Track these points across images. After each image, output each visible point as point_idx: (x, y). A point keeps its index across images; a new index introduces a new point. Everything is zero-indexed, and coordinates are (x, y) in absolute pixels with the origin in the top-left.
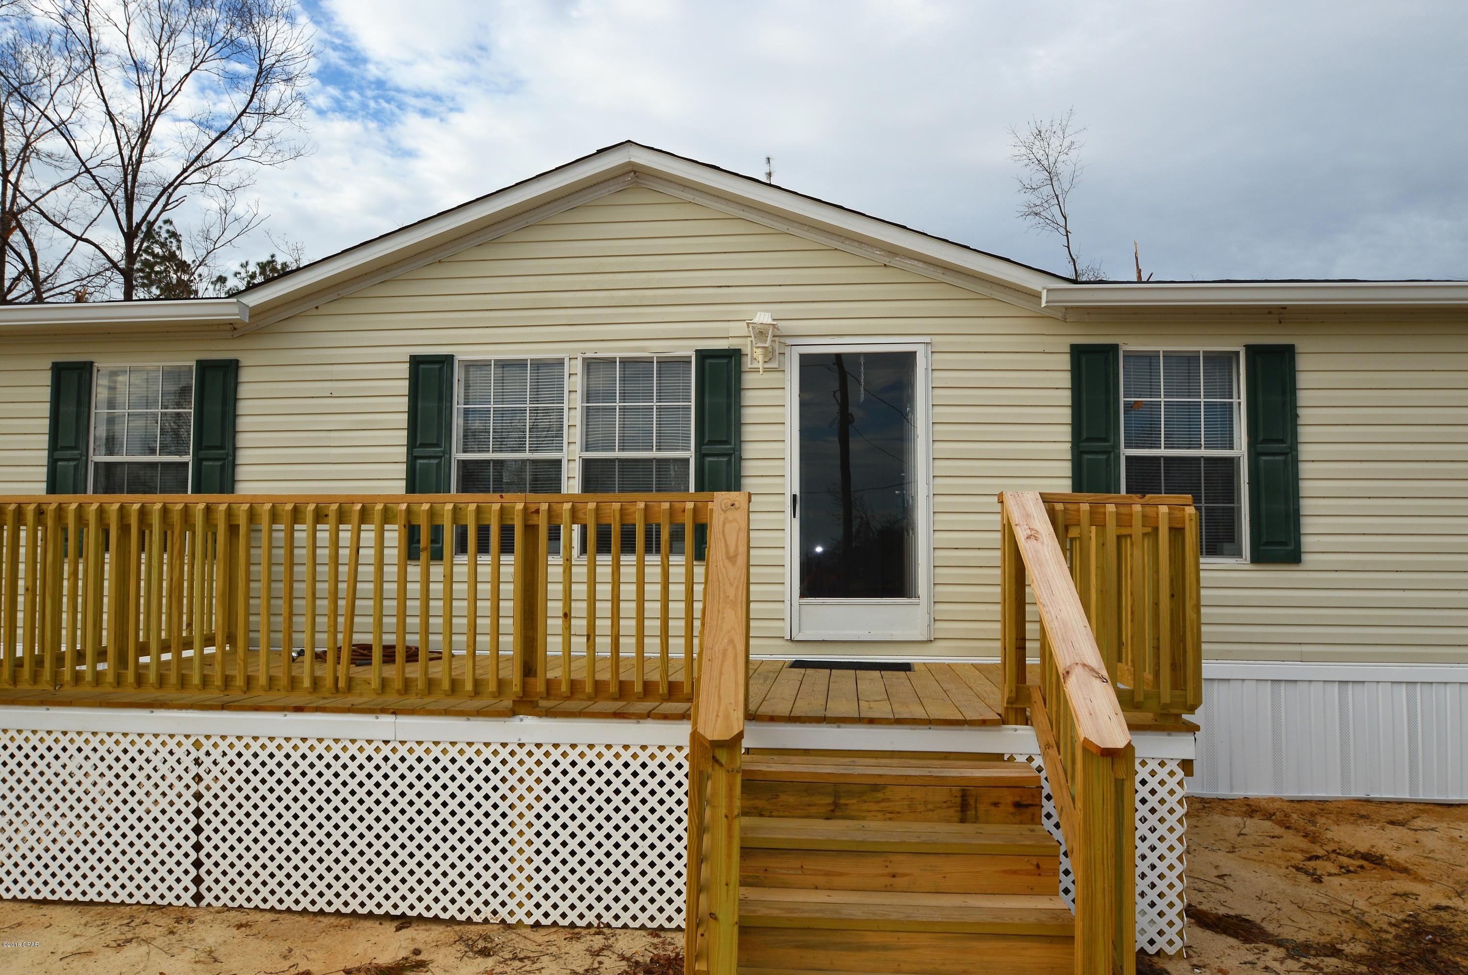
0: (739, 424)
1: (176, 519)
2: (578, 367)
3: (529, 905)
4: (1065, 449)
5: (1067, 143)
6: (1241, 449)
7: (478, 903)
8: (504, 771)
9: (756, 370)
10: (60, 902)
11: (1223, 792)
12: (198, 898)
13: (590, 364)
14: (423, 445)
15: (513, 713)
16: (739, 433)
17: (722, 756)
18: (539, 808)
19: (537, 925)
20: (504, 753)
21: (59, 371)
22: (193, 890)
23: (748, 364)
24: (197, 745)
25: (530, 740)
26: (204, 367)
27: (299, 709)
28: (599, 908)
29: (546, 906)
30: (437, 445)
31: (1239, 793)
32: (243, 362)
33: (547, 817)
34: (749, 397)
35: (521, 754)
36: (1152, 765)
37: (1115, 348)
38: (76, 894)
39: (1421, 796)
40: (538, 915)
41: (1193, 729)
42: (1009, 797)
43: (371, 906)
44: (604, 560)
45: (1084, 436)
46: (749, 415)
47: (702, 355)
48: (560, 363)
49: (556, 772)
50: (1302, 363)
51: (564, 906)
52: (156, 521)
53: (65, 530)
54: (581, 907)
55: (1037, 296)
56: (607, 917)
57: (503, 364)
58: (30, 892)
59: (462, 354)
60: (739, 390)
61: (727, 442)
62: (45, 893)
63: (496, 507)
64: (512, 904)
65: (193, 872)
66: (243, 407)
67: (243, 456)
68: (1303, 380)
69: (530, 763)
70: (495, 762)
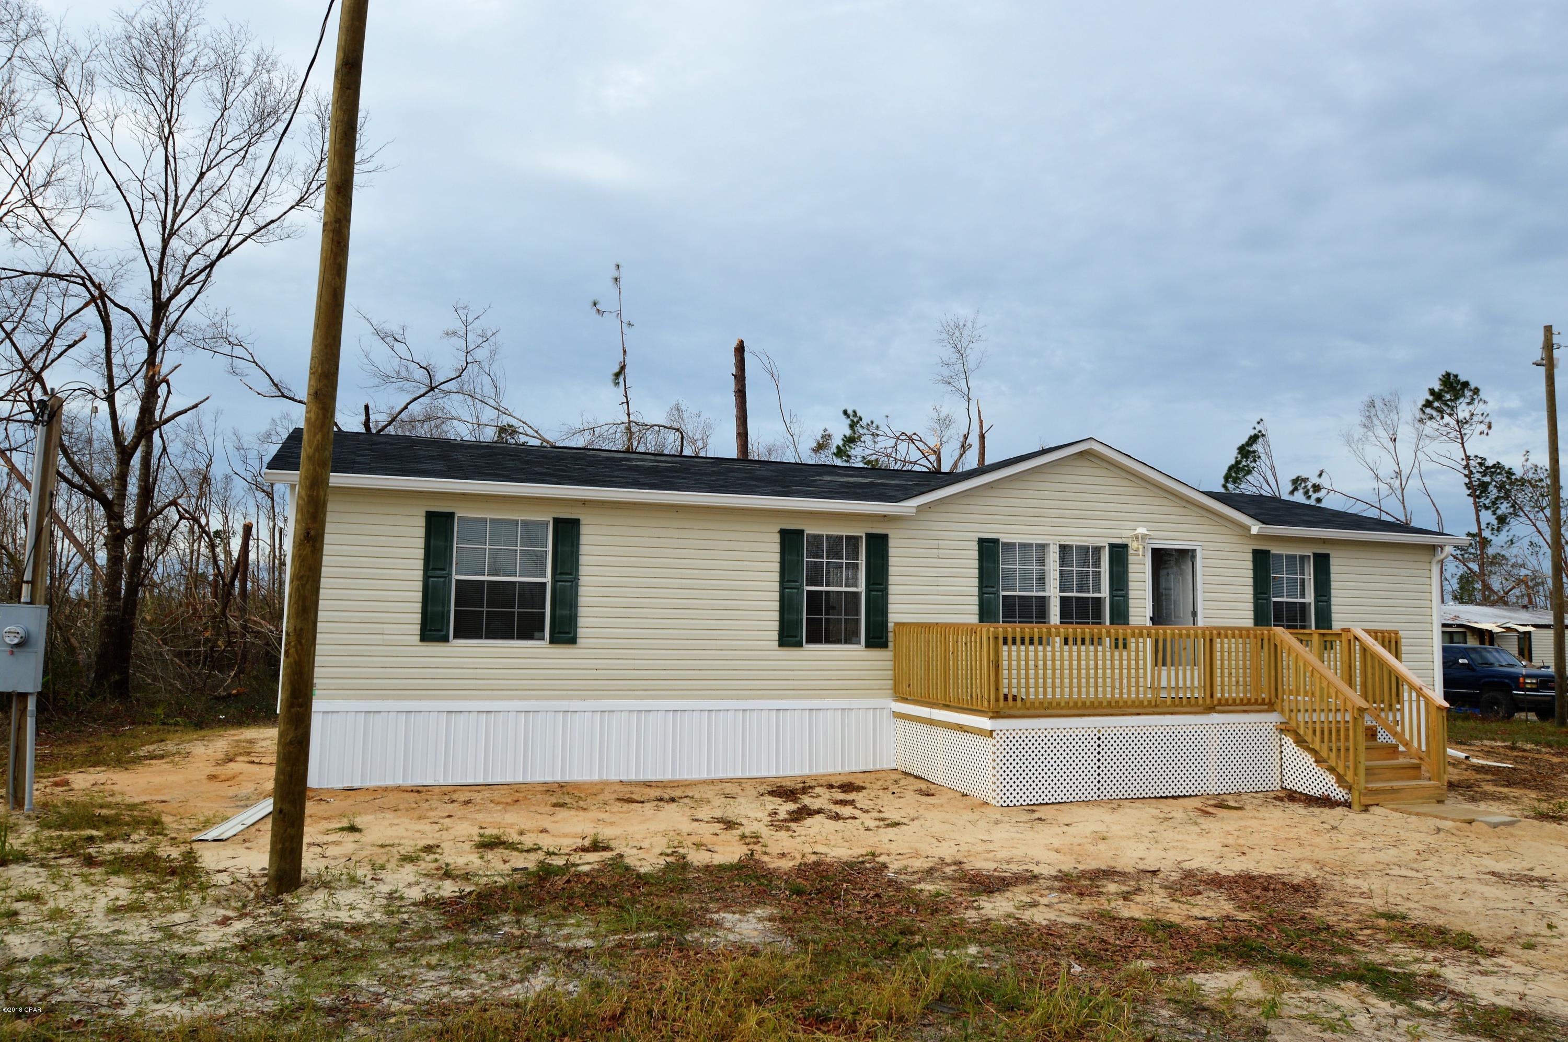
0: (1127, 581)
2: (1055, 548)
4: (1250, 597)
5: (974, 334)
6: (1311, 599)
7: (1199, 788)
8: (1207, 735)
9: (1134, 555)
12: (1099, 796)
13: (1060, 547)
14: (986, 587)
15: (1208, 712)
16: (1127, 586)
18: (1218, 748)
20: (1207, 728)
21: (784, 533)
23: (1131, 551)
24: (1099, 731)
30: (992, 587)
32: (891, 536)
33: (1221, 752)
34: (1131, 568)
35: (1212, 728)
37: (1268, 551)
38: (1053, 799)
44: (1067, 647)
45: (1258, 592)
46: (1131, 577)
47: (1112, 546)
48: (1048, 545)
49: (1224, 734)
50: (1332, 562)
51: (1227, 786)
54: (1232, 786)
55: (1248, 527)
57: (1023, 545)
58: (1034, 801)
59: (1004, 539)
60: (1127, 564)
61: (1122, 589)
64: (1210, 787)
66: (892, 561)
67: (892, 589)
68: (1332, 569)
69: (1215, 731)
70: (1204, 732)
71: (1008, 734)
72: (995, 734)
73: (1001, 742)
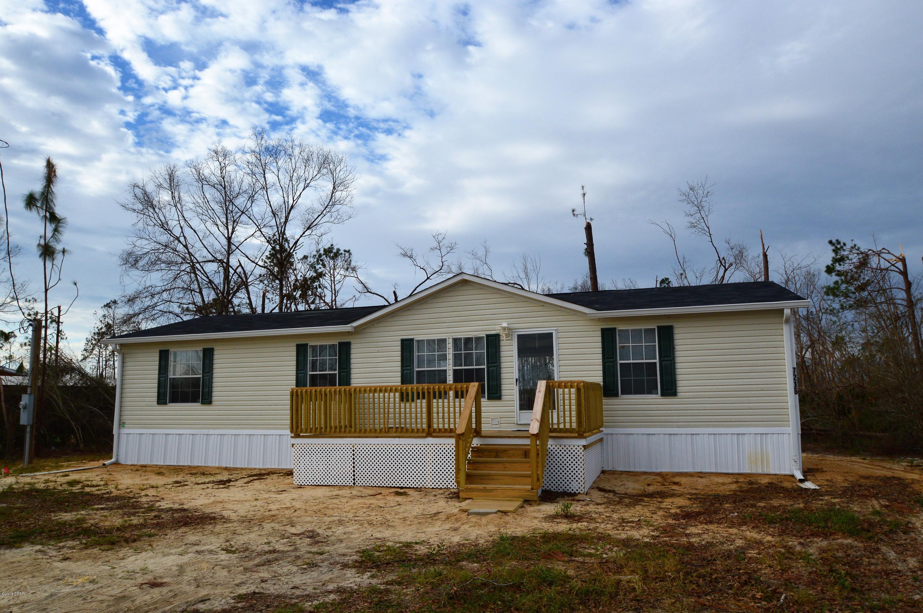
0: (500, 357)
1: (347, 392)
2: (451, 341)
3: (431, 483)
4: (600, 361)
5: (706, 192)
6: (657, 360)
7: (419, 483)
8: (424, 451)
9: (503, 340)
10: (322, 485)
12: (354, 484)
13: (454, 340)
14: (405, 366)
15: (426, 437)
16: (500, 360)
17: (461, 437)
18: (433, 460)
19: (433, 488)
20: (424, 447)
21: (298, 347)
22: (353, 482)
23: (502, 338)
24: (353, 446)
25: (430, 443)
26: (340, 344)
27: (377, 437)
28: (447, 484)
29: (435, 483)
30: (410, 366)
32: (352, 343)
33: (435, 462)
34: (503, 349)
35: (428, 447)
36: (576, 447)
37: (615, 329)
38: (326, 483)
39: (719, 471)
40: (433, 486)
41: (585, 438)
43: (394, 485)
45: (606, 357)
46: (503, 354)
47: (488, 336)
48: (446, 339)
49: (436, 451)
50: (676, 331)
51: (439, 483)
52: (343, 393)
53: (322, 395)
54: (443, 483)
55: (587, 314)
56: (449, 486)
57: (428, 341)
58: (315, 483)
59: (417, 338)
60: (499, 346)
61: (496, 363)
62: (319, 483)
63: (421, 388)
64: (427, 483)
65: (353, 477)
66: (352, 356)
67: (353, 371)
68: (676, 336)
69: (430, 449)
70: (422, 449)
71: (301, 446)
72: (294, 446)
73: (298, 450)
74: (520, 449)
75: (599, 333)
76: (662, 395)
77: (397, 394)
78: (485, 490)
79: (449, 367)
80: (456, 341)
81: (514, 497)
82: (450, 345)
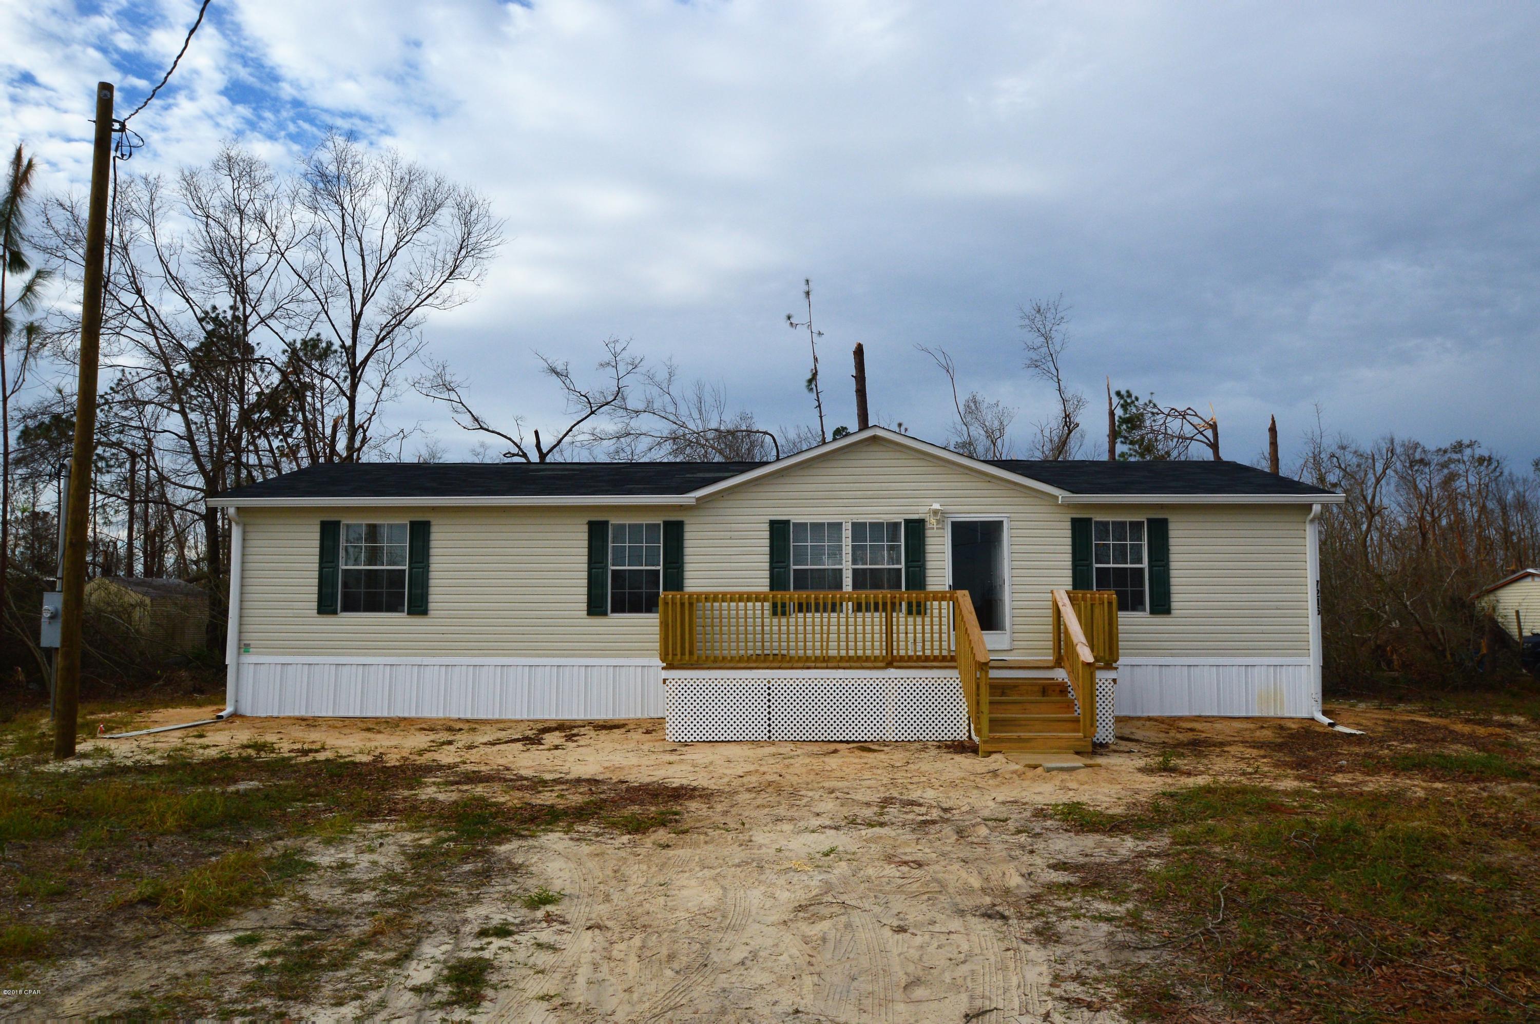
0: (924, 553)
3: (893, 734)
4: (1069, 564)
5: (1058, 316)
6: (1145, 564)
7: (875, 734)
8: (883, 688)
11: (1139, 714)
12: (770, 737)
13: (854, 524)
14: (777, 562)
15: (886, 668)
16: (924, 557)
17: (984, 667)
19: (897, 741)
20: (883, 682)
21: (591, 524)
22: (768, 734)
23: (928, 525)
25: (892, 676)
26: (667, 524)
27: (808, 668)
29: (899, 734)
30: (784, 562)
31: (1145, 714)
34: (929, 541)
35: (889, 682)
36: (1103, 680)
37: (1090, 519)
38: (723, 738)
39: (1222, 714)
40: (897, 738)
41: (1116, 668)
42: (1058, 689)
43: (835, 737)
44: (859, 614)
45: (1077, 558)
46: (929, 548)
47: (907, 522)
49: (902, 688)
50: (1171, 526)
51: (906, 734)
55: (1057, 498)
57: (814, 525)
58: (704, 738)
59: (795, 519)
60: (924, 537)
61: (919, 561)
64: (887, 734)
65: (768, 728)
66: (687, 543)
67: (688, 567)
68: (1172, 533)
69: (893, 685)
70: (881, 685)
71: (680, 683)
72: (668, 682)
73: (674, 688)
74: (1035, 685)
75: (1068, 525)
76: (1153, 612)
77: (767, 605)
78: (1020, 740)
79: (847, 567)
80: (858, 529)
81: (1059, 748)
82: (847, 533)
